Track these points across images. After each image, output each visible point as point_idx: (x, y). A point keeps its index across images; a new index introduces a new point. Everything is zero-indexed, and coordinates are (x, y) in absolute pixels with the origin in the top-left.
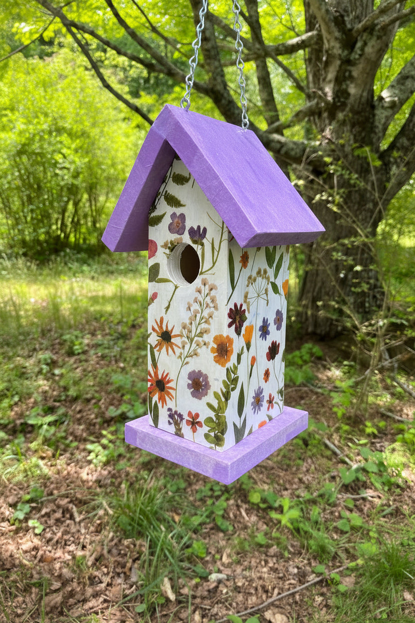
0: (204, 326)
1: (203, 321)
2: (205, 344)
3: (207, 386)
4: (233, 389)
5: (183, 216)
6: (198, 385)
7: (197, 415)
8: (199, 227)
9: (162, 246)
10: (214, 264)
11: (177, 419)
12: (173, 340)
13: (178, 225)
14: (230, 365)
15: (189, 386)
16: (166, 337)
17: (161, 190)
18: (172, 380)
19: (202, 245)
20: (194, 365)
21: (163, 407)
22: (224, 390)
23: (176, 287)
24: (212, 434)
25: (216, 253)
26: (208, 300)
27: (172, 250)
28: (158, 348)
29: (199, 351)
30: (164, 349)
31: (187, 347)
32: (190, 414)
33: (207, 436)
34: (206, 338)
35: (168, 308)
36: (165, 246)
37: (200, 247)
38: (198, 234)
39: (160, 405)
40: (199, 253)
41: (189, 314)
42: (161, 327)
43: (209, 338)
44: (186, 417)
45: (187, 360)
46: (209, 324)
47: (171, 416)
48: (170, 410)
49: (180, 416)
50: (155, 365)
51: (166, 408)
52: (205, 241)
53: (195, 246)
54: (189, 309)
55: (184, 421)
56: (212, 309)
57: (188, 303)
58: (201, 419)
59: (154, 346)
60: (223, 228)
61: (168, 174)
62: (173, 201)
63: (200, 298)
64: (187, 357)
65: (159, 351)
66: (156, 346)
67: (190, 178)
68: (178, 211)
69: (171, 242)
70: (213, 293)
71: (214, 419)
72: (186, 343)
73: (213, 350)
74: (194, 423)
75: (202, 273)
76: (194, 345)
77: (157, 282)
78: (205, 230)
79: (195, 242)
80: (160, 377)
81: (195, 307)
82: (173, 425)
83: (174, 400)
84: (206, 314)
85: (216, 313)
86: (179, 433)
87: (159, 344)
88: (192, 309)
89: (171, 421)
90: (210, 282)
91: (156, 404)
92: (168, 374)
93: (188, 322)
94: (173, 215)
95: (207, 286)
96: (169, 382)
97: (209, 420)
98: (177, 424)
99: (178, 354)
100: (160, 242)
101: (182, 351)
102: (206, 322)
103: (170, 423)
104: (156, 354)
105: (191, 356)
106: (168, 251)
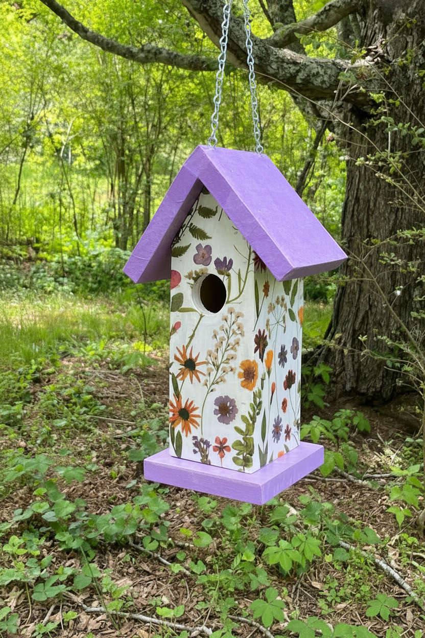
0: (230, 352)
2: (232, 370)
3: (235, 411)
4: (258, 414)
5: (209, 248)
6: (225, 409)
7: (225, 440)
8: (225, 258)
9: (186, 277)
10: (240, 293)
11: (200, 445)
12: (197, 368)
13: (204, 256)
14: (255, 389)
15: (216, 412)
16: (190, 365)
17: (186, 223)
18: (197, 408)
19: (229, 275)
20: (220, 391)
21: (187, 436)
22: (252, 413)
23: (202, 316)
24: (241, 457)
25: (242, 284)
26: (235, 327)
27: (195, 280)
28: (181, 377)
29: (226, 377)
30: (188, 378)
31: (213, 373)
32: (217, 440)
33: (235, 460)
34: (232, 364)
35: (192, 337)
36: (189, 276)
37: (226, 277)
38: (224, 265)
39: (183, 435)
40: (226, 283)
41: (215, 342)
42: (183, 355)
43: (236, 364)
44: (213, 443)
45: (213, 387)
46: (235, 350)
47: (196, 444)
48: (195, 438)
49: (207, 443)
50: (178, 395)
51: (190, 436)
52: (230, 271)
53: (221, 277)
54: (215, 336)
55: (211, 448)
56: (239, 336)
57: (214, 332)
58: (229, 443)
59: (176, 375)
60: (249, 260)
61: (194, 207)
62: (199, 233)
63: (226, 326)
64: (213, 384)
65: (183, 379)
66: (179, 375)
67: (216, 212)
68: (204, 243)
69: (196, 273)
70: (240, 320)
71: (243, 442)
72: (212, 370)
73: (239, 376)
74: (222, 447)
75: (228, 302)
76: (220, 371)
77: (180, 311)
78: (231, 262)
79: (221, 273)
80: (183, 406)
81: (221, 334)
82: (199, 453)
83: (199, 428)
84: (232, 340)
85: (242, 340)
86: (205, 461)
87: (182, 373)
88: (218, 337)
89: (197, 449)
90: (237, 310)
91: (179, 433)
92: (192, 402)
93: (213, 349)
94: (199, 247)
95: (233, 315)
96: (194, 409)
97: (237, 444)
98: (203, 451)
99: (202, 381)
100: (183, 273)
101: (208, 378)
102: (232, 348)
103: (195, 452)
104: (180, 383)
105: (217, 383)
106: (192, 281)
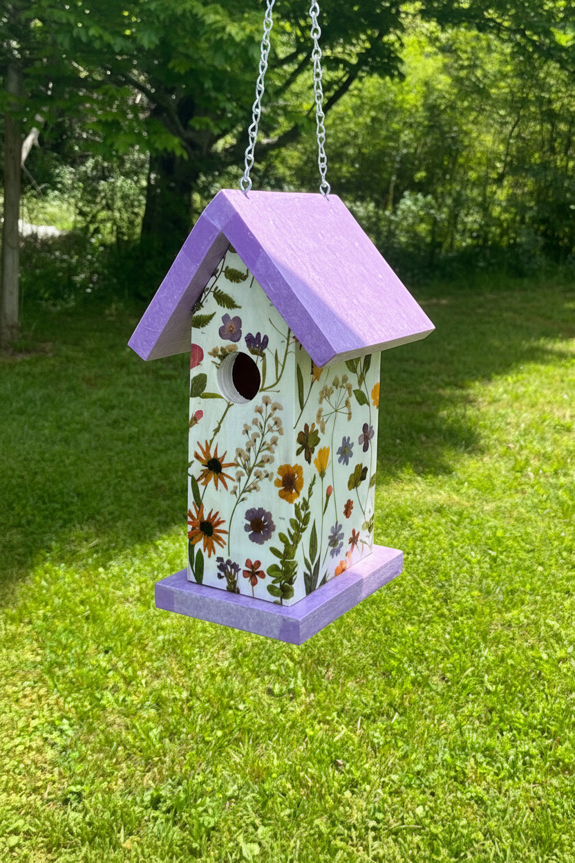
0: (266, 454)
1: (265, 447)
2: (267, 476)
3: (271, 527)
4: (303, 530)
5: (238, 321)
6: (259, 525)
7: (258, 563)
8: (259, 334)
9: (210, 354)
10: (278, 380)
11: (227, 569)
12: (224, 470)
13: (231, 329)
14: (298, 501)
15: (247, 528)
16: (214, 466)
17: (209, 286)
18: (223, 521)
19: (263, 356)
20: (254, 501)
21: (209, 556)
22: (293, 532)
23: (229, 405)
24: (278, 585)
25: (280, 368)
26: (271, 422)
27: (222, 358)
28: (203, 481)
29: (260, 484)
30: (212, 483)
31: (244, 479)
32: (248, 563)
33: (271, 589)
34: (268, 467)
35: (217, 431)
36: (214, 353)
37: (260, 358)
38: (258, 343)
39: (205, 555)
40: (260, 366)
41: (246, 438)
42: (207, 453)
43: (272, 468)
44: (243, 567)
45: (244, 495)
46: (272, 451)
47: (222, 567)
48: (220, 559)
49: (235, 566)
50: (198, 502)
51: (214, 557)
52: (265, 351)
53: (254, 357)
54: (246, 432)
55: (241, 573)
56: (276, 434)
57: (245, 425)
58: (263, 568)
59: (197, 478)
60: (289, 337)
61: (220, 267)
62: (225, 301)
63: (261, 420)
64: (244, 491)
65: (205, 484)
66: (201, 477)
67: (247, 276)
68: (233, 313)
69: (222, 349)
70: (277, 414)
71: (280, 566)
72: (243, 475)
73: (277, 483)
74: (254, 574)
75: (263, 390)
76: (253, 477)
77: (203, 397)
78: (266, 339)
79: (253, 352)
80: (206, 518)
81: (255, 429)
82: (225, 579)
83: (226, 547)
84: (268, 438)
85: (281, 438)
86: (233, 589)
87: (205, 475)
88: (250, 433)
89: (223, 574)
90: (274, 400)
91: (200, 553)
92: (217, 513)
93: (245, 448)
94: (225, 318)
95: (269, 406)
96: (219, 523)
97: (273, 569)
98: (230, 576)
99: (231, 487)
100: (207, 348)
101: (237, 484)
102: (268, 449)
103: (220, 576)
104: (201, 488)
105: (250, 491)
106: (217, 360)
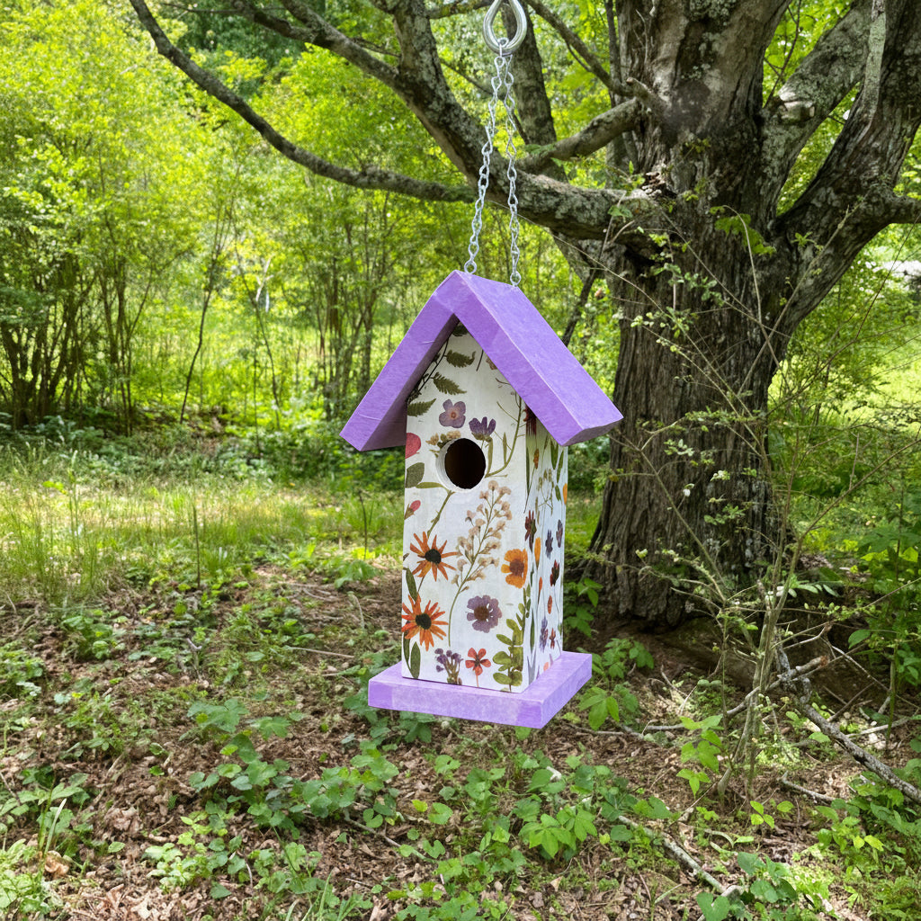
0: (491, 540)
1: (490, 533)
2: (493, 562)
3: (498, 614)
4: (527, 616)
5: (461, 406)
6: (483, 613)
7: (483, 652)
8: (485, 419)
9: (429, 442)
10: (506, 464)
11: (447, 660)
12: (443, 560)
13: (454, 416)
14: (525, 586)
15: (469, 617)
16: (433, 556)
17: (429, 372)
18: (442, 613)
19: (490, 440)
20: (477, 590)
21: (427, 649)
22: (521, 616)
23: (450, 493)
24: (506, 672)
25: (509, 452)
26: (498, 507)
27: (441, 445)
28: (419, 573)
29: (484, 571)
30: (430, 574)
31: (466, 567)
32: (472, 652)
33: (496, 676)
34: (494, 554)
35: (436, 521)
36: (433, 441)
37: (486, 443)
38: (484, 427)
39: (422, 648)
40: (485, 451)
41: (470, 526)
42: (424, 544)
43: (500, 555)
44: (465, 656)
45: (467, 584)
46: (499, 537)
47: (441, 659)
48: (439, 651)
49: (456, 657)
50: (414, 595)
51: (432, 649)
52: (492, 436)
53: (479, 443)
54: (470, 519)
55: (463, 664)
56: (504, 519)
57: (469, 512)
58: (489, 656)
59: (412, 570)
60: (519, 421)
61: (442, 352)
62: (445, 385)
63: (486, 505)
64: (466, 580)
65: (423, 576)
66: (418, 570)
67: (473, 360)
68: (455, 399)
69: (443, 437)
70: (505, 498)
71: (508, 653)
72: (465, 563)
73: (505, 569)
74: (478, 662)
75: (488, 475)
76: (476, 564)
77: (420, 487)
78: (493, 424)
79: (479, 437)
80: (422, 610)
81: (478, 516)
82: (445, 671)
83: (446, 638)
84: (494, 524)
85: (508, 523)
86: (454, 681)
87: (422, 567)
88: (473, 520)
89: (442, 666)
90: (501, 485)
91: (415, 646)
92: (435, 605)
93: (467, 536)
94: (447, 404)
95: (496, 491)
96: (438, 614)
97: (502, 656)
98: (450, 667)
99: (451, 577)
100: (425, 437)
101: (459, 572)
102: (493, 534)
103: (439, 669)
104: (417, 580)
105: (473, 579)
106: (437, 448)
